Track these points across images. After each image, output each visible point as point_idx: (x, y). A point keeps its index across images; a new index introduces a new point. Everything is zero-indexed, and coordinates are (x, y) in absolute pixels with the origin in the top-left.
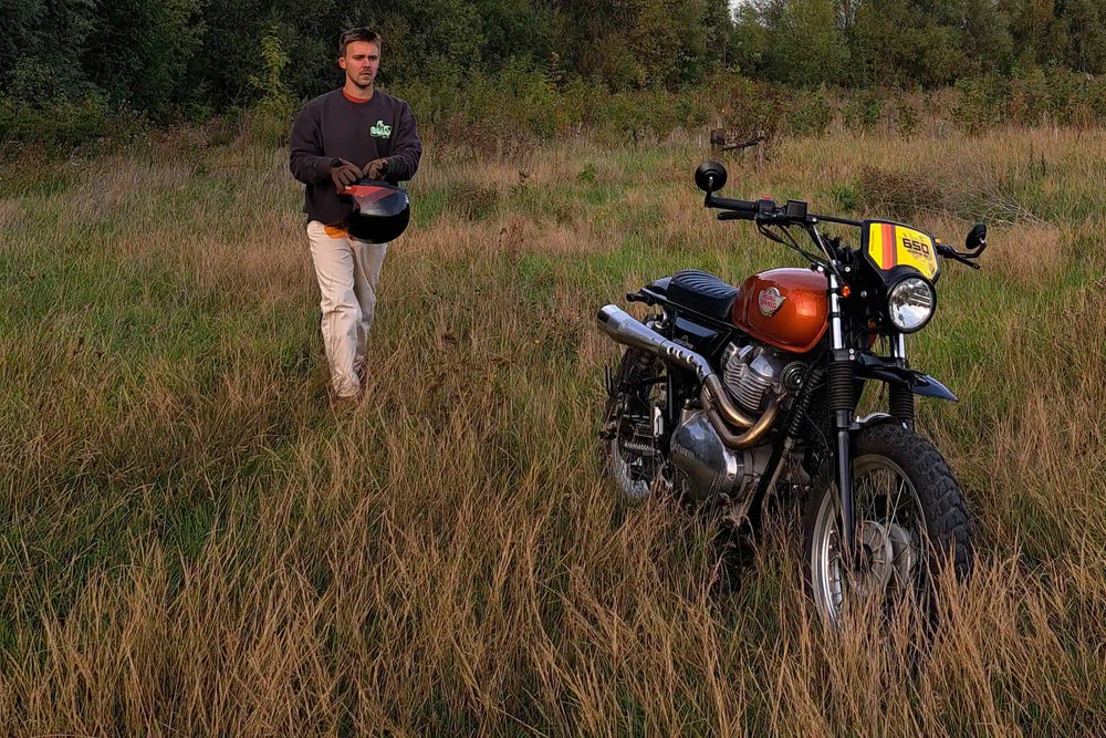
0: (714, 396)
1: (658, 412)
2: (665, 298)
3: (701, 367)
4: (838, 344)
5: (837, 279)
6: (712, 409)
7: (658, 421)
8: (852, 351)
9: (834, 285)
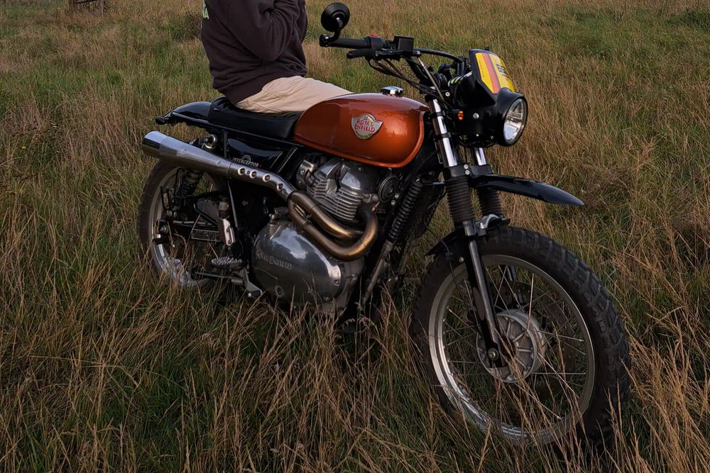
0: (308, 211)
1: (226, 223)
2: (206, 122)
3: (281, 185)
4: (452, 162)
5: (439, 103)
6: (308, 223)
7: (228, 231)
8: (466, 167)
9: (438, 109)
